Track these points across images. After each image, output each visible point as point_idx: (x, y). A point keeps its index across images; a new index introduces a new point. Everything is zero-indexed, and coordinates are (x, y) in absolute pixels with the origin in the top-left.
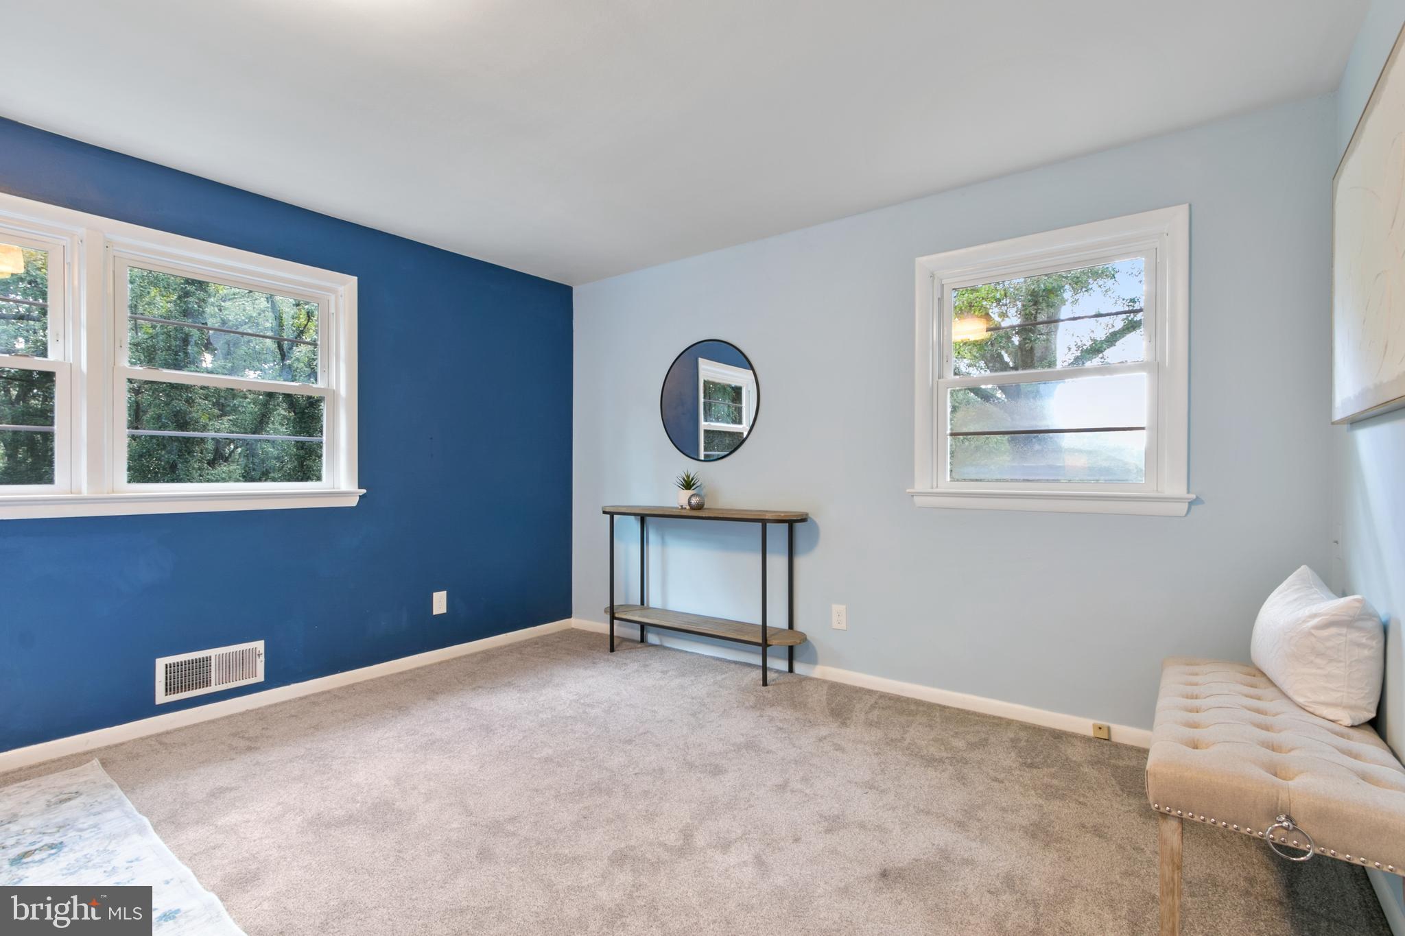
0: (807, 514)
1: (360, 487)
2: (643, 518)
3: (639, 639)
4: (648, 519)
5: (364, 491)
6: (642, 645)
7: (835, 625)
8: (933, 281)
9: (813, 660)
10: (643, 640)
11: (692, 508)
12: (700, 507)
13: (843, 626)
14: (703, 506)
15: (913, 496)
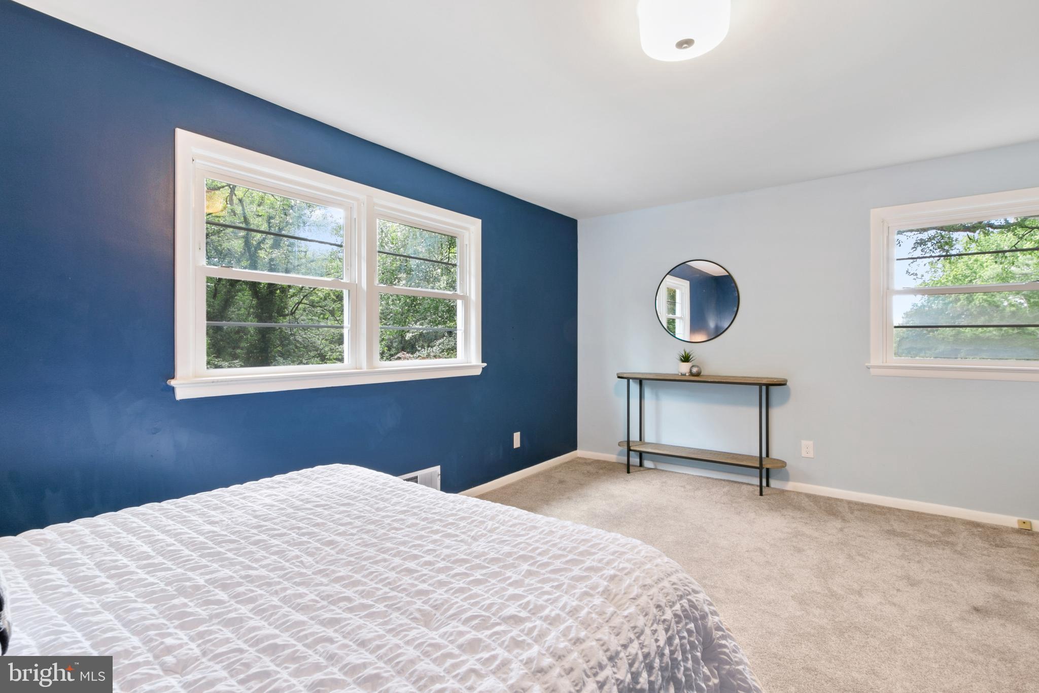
0: (786, 381)
1: (483, 362)
2: (641, 382)
3: (638, 464)
4: (644, 382)
5: (485, 364)
6: (642, 469)
7: (804, 454)
8: (883, 224)
9: (786, 478)
10: (641, 465)
11: (691, 374)
12: (698, 374)
13: (811, 455)
14: (701, 373)
15: (869, 368)
